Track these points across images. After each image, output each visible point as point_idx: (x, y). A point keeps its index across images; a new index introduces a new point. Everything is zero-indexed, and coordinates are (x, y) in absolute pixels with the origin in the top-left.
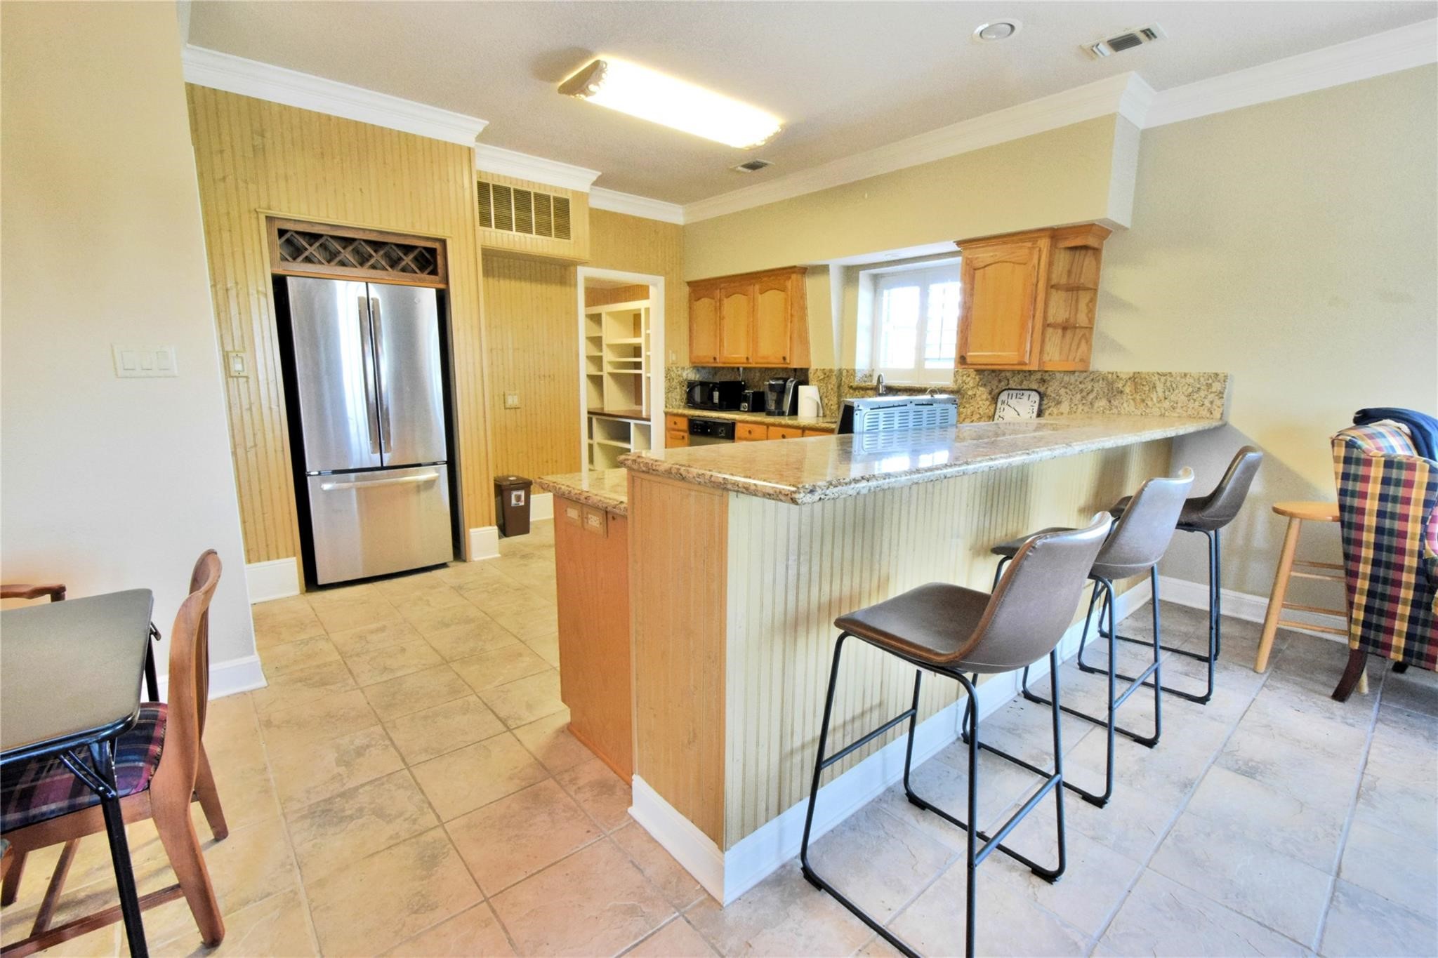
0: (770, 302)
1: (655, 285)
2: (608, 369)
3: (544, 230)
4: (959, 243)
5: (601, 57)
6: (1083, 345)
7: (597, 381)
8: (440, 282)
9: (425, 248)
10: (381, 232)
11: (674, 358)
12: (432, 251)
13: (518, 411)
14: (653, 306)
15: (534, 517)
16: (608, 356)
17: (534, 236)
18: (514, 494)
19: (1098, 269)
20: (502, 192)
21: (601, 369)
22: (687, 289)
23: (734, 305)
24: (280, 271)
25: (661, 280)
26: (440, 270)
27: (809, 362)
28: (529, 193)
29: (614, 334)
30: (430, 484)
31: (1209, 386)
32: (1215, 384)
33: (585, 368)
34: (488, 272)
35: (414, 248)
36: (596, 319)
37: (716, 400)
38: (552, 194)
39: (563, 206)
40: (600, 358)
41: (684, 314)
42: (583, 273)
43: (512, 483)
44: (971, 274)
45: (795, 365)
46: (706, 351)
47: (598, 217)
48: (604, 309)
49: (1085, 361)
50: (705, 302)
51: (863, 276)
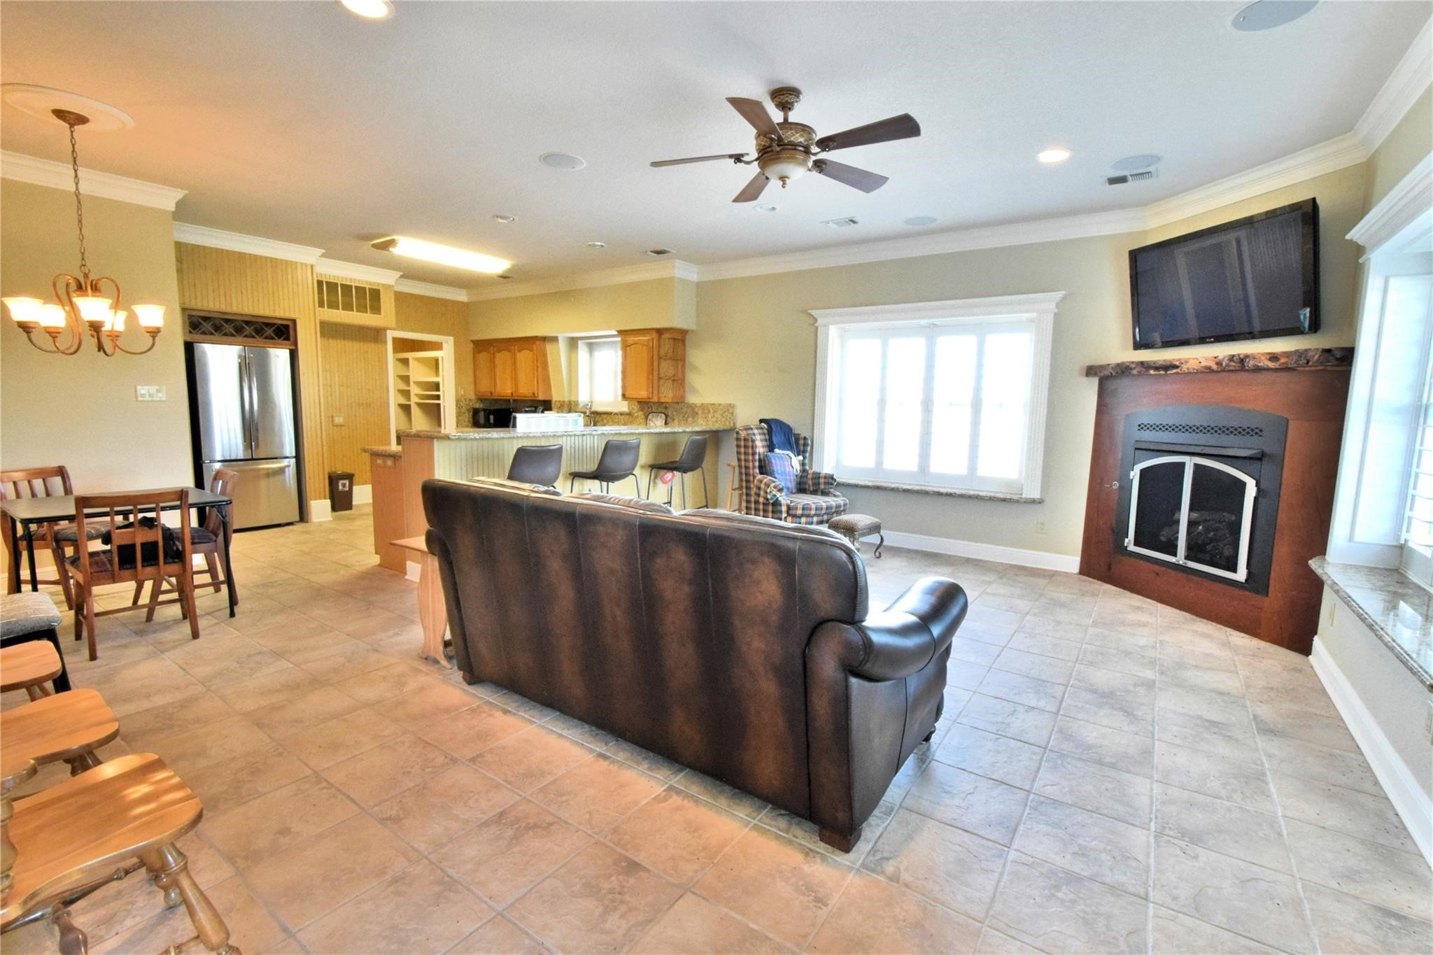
0: (524, 357)
1: (447, 342)
2: (414, 400)
3: (362, 308)
4: (618, 331)
5: (395, 237)
6: (682, 389)
7: (406, 409)
8: (292, 345)
9: (282, 325)
10: (254, 316)
11: (462, 393)
12: (287, 327)
13: (343, 428)
14: (446, 355)
15: (356, 501)
16: (415, 390)
17: (355, 313)
18: (341, 482)
19: (684, 349)
20: (332, 286)
21: (409, 399)
22: (471, 345)
23: (502, 358)
24: (189, 339)
25: (451, 340)
26: (292, 338)
27: (551, 396)
28: (351, 286)
29: (419, 374)
30: (281, 471)
31: (728, 410)
32: (730, 408)
33: (394, 400)
34: (323, 335)
35: (275, 324)
36: (405, 362)
37: (492, 421)
38: (368, 287)
39: (375, 294)
40: (408, 392)
41: (470, 361)
42: (391, 335)
43: (339, 475)
44: (625, 347)
45: (541, 398)
46: (485, 388)
47: (400, 297)
48: (410, 356)
49: (683, 397)
50: (483, 356)
51: (580, 343)
